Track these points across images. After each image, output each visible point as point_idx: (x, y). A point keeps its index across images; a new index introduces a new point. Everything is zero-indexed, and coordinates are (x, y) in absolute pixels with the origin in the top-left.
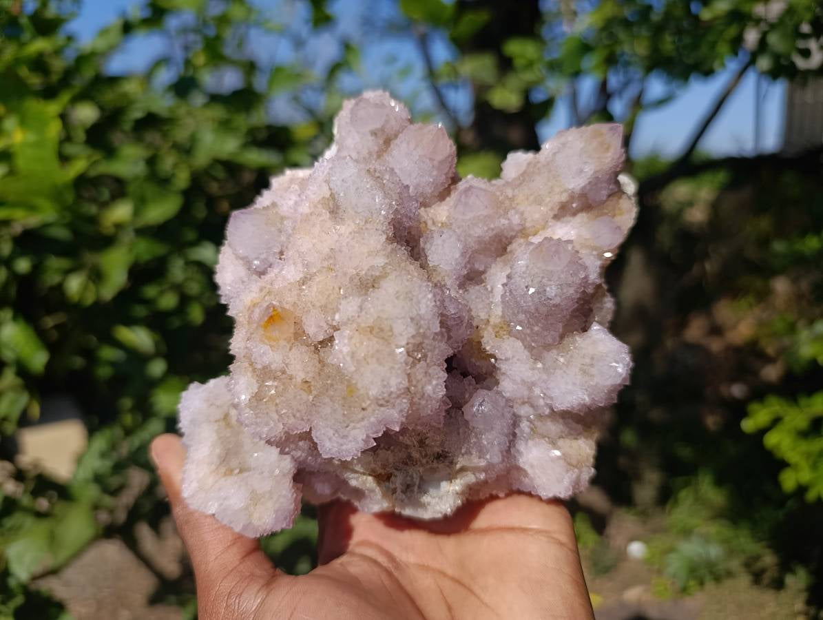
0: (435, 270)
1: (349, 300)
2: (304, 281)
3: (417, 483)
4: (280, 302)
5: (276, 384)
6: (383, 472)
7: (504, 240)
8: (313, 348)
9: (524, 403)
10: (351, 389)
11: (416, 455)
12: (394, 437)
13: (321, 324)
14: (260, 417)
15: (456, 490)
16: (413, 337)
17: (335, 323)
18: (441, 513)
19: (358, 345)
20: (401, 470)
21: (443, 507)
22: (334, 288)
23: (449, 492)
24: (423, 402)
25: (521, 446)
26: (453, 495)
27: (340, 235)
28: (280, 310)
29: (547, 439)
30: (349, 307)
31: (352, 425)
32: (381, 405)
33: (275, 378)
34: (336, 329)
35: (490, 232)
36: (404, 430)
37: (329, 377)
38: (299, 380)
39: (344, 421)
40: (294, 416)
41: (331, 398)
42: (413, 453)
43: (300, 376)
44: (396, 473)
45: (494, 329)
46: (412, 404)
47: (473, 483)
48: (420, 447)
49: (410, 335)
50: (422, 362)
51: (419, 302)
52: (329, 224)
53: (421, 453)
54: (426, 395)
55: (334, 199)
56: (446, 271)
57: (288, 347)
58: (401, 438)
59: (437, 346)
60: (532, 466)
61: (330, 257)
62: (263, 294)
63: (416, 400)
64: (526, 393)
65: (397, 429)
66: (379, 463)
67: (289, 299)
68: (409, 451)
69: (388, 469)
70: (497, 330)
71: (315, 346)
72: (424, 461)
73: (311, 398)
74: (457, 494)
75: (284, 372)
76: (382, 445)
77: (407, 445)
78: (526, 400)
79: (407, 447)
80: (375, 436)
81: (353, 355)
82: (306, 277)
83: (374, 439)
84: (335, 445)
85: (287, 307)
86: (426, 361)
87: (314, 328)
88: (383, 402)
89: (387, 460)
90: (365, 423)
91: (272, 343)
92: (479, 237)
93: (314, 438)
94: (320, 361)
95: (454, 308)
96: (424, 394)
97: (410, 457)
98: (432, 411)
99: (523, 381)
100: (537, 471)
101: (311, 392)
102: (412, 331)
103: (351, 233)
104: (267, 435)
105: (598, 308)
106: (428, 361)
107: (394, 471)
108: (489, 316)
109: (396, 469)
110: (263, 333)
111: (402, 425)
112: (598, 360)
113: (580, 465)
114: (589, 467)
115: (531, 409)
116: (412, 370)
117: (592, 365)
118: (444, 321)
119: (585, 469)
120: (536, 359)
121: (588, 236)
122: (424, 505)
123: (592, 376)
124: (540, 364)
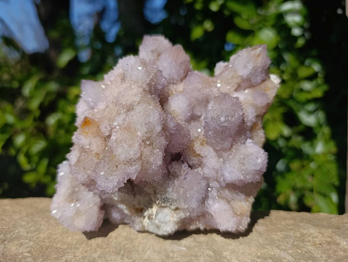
0: (173, 112)
1: (120, 115)
3: (155, 214)
8: (104, 139)
9: (214, 180)
10: (113, 156)
12: (133, 183)
14: (77, 170)
15: (174, 221)
16: (146, 133)
17: (113, 127)
18: (167, 232)
21: (167, 228)
23: (170, 221)
24: (148, 166)
25: (210, 202)
26: (173, 223)
28: (89, 119)
29: (225, 200)
30: (120, 118)
31: (111, 174)
32: (125, 164)
39: (108, 172)
41: (105, 161)
42: (152, 197)
43: (95, 151)
44: (146, 208)
45: (200, 141)
46: (142, 166)
47: (183, 218)
48: (154, 194)
49: (144, 132)
50: (150, 146)
52: (120, 84)
53: (155, 198)
54: (150, 162)
55: (124, 74)
57: (92, 136)
59: (159, 139)
60: (215, 212)
63: (145, 164)
64: (215, 174)
65: (135, 178)
66: (136, 202)
68: (150, 196)
69: (141, 206)
72: (157, 202)
73: (98, 161)
74: (175, 222)
75: (89, 149)
77: (149, 193)
80: (123, 181)
83: (123, 183)
86: (152, 146)
87: (105, 129)
90: (118, 173)
91: (85, 135)
92: (196, 97)
94: (105, 145)
95: (173, 124)
96: (149, 161)
99: (213, 168)
100: (217, 215)
105: (256, 135)
106: (154, 146)
107: (144, 207)
108: (199, 135)
109: (145, 206)
110: (82, 130)
111: (137, 176)
112: (247, 156)
113: (242, 215)
114: (247, 217)
115: (217, 184)
116: (144, 150)
117: (244, 159)
118: (165, 128)
119: (245, 218)
120: (219, 157)
121: (251, 99)
122: (158, 227)
123: (244, 164)
124: (221, 159)
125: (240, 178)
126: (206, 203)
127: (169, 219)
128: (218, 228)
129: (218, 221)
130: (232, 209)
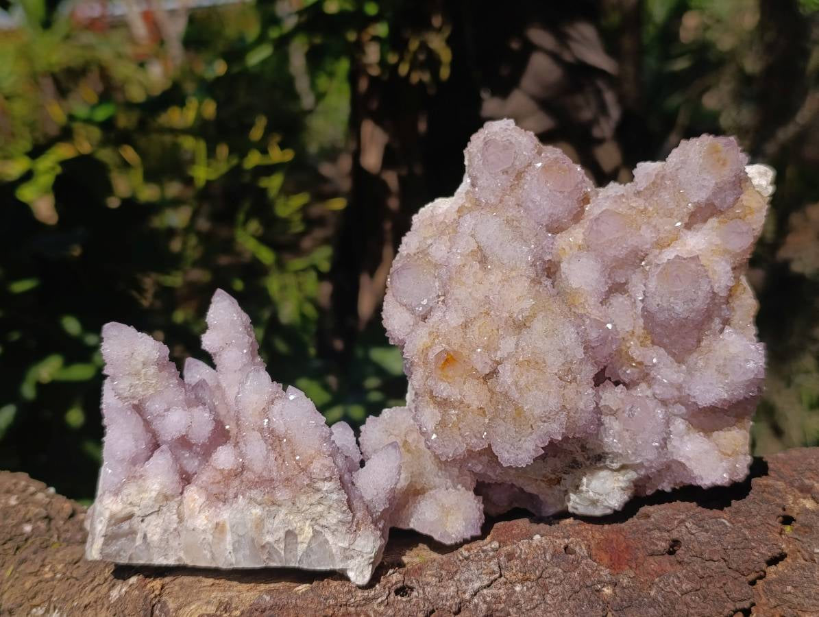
1: (506, 340)
2: (465, 326)
4: (449, 344)
5: (456, 412)
6: (553, 477)
7: (640, 253)
8: (482, 380)
9: (676, 402)
10: (519, 411)
11: (580, 459)
12: (558, 445)
13: (487, 361)
14: (446, 440)
15: (620, 487)
16: (563, 364)
17: (497, 359)
18: (611, 508)
19: (519, 376)
20: (569, 473)
21: (611, 502)
22: (493, 330)
23: (614, 489)
24: (577, 415)
25: (676, 442)
26: (619, 491)
27: (491, 284)
28: (452, 354)
29: (702, 433)
30: (507, 345)
31: (523, 439)
32: (545, 422)
33: (454, 408)
34: (498, 363)
35: (624, 250)
36: (566, 439)
37: (499, 402)
38: (474, 407)
39: (517, 437)
40: (476, 436)
41: (504, 419)
42: (578, 457)
43: (475, 405)
44: (566, 476)
45: (638, 340)
46: (569, 417)
47: (636, 479)
48: (583, 451)
49: (560, 364)
50: (573, 384)
51: (564, 337)
52: (480, 274)
53: (584, 457)
54: (579, 409)
55: (481, 250)
56: (588, 291)
57: (462, 381)
58: (565, 445)
59: (584, 369)
60: (688, 459)
61: (485, 304)
62: (432, 337)
63: (572, 414)
64: (676, 393)
65: (560, 438)
66: (549, 469)
67: (456, 341)
68: (573, 456)
69: (558, 474)
70: (641, 339)
71: (483, 378)
72: (588, 463)
73: (487, 421)
74: (622, 489)
75: (462, 402)
76: (549, 454)
77: (571, 451)
78: (677, 400)
79: (572, 452)
80: (543, 445)
81: (516, 383)
82: (467, 321)
83: (542, 448)
84: (513, 455)
85: (456, 348)
86: (576, 382)
87: (481, 364)
88: (547, 418)
89: (555, 465)
90: (534, 436)
91: (449, 380)
92: (615, 256)
93: (494, 452)
94: (490, 390)
96: (577, 409)
97: (575, 461)
98: (586, 421)
99: (671, 383)
100: (693, 463)
101: (486, 416)
102: (562, 360)
103: (500, 282)
104: (454, 454)
106: (578, 382)
107: (563, 474)
108: (633, 327)
109: (565, 473)
110: (440, 373)
111: (563, 435)
112: (730, 360)
113: (735, 453)
114: (745, 455)
115: (683, 408)
116: (565, 391)
117: (725, 365)
118: (587, 347)
119: (742, 457)
120: (679, 363)
121: (719, 242)
122: (594, 503)
123: (726, 375)
124: (684, 367)
125: (723, 397)
126: (668, 446)
127: (612, 486)
128: (699, 484)
129: (696, 472)
130: (716, 448)
